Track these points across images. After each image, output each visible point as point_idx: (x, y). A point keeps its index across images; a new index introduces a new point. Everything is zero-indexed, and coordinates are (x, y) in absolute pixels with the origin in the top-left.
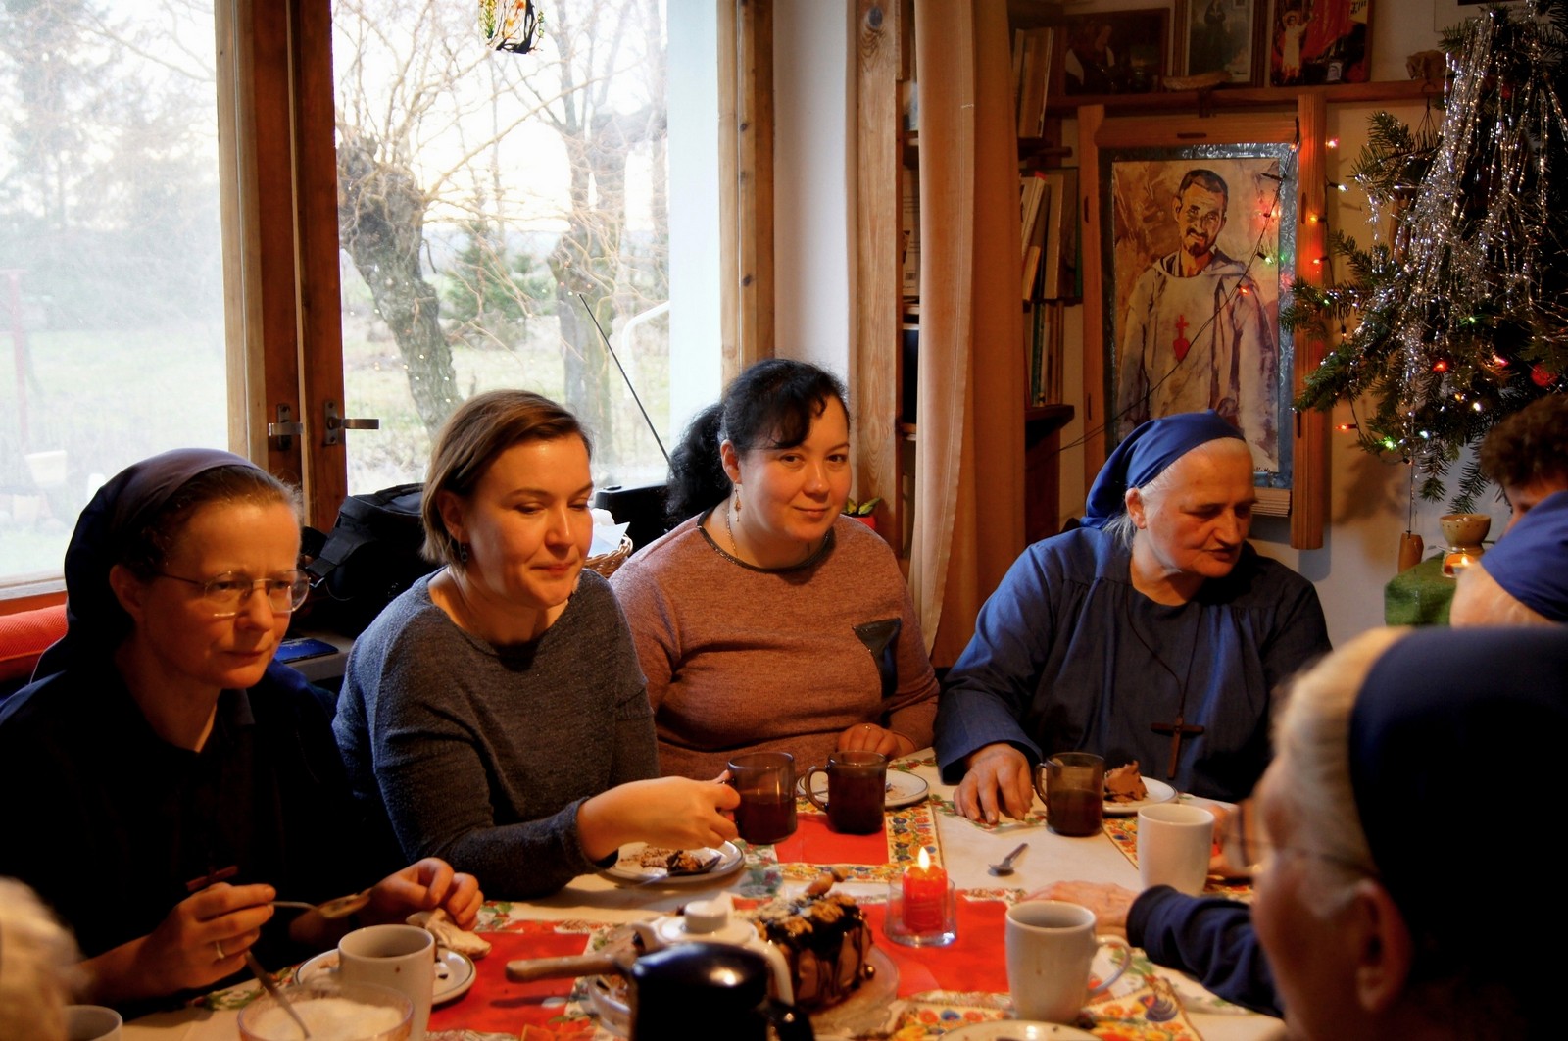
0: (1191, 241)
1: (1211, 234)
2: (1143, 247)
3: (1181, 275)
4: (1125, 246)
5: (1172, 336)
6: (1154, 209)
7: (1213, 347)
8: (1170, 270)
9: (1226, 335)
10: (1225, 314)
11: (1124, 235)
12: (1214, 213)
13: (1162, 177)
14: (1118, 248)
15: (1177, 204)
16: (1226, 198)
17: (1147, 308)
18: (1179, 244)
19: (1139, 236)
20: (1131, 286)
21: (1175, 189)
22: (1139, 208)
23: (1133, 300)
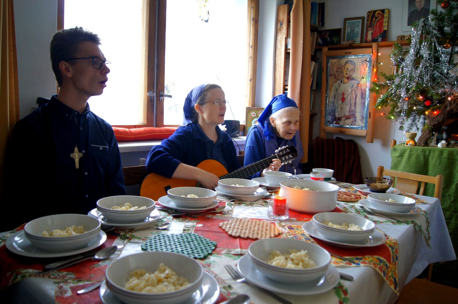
0: (346, 76)
1: (351, 74)
2: (335, 77)
3: (344, 83)
4: (331, 78)
5: (341, 97)
6: (338, 69)
7: (351, 99)
8: (341, 82)
9: (354, 96)
10: (353, 92)
11: (331, 75)
12: (352, 70)
13: (340, 62)
14: (330, 78)
15: (344, 68)
16: (355, 66)
17: (336, 91)
18: (344, 77)
19: (335, 75)
20: (332, 86)
21: (343, 65)
22: (335, 69)
23: (333, 89)
